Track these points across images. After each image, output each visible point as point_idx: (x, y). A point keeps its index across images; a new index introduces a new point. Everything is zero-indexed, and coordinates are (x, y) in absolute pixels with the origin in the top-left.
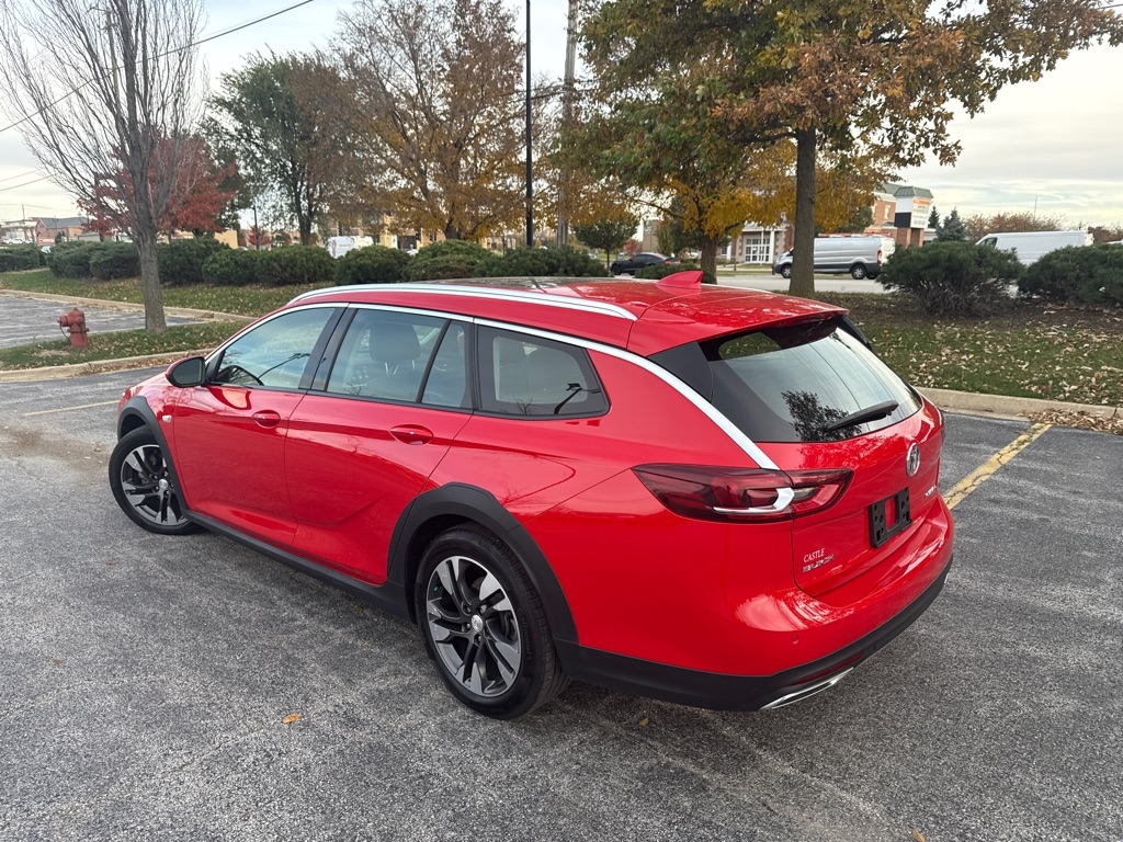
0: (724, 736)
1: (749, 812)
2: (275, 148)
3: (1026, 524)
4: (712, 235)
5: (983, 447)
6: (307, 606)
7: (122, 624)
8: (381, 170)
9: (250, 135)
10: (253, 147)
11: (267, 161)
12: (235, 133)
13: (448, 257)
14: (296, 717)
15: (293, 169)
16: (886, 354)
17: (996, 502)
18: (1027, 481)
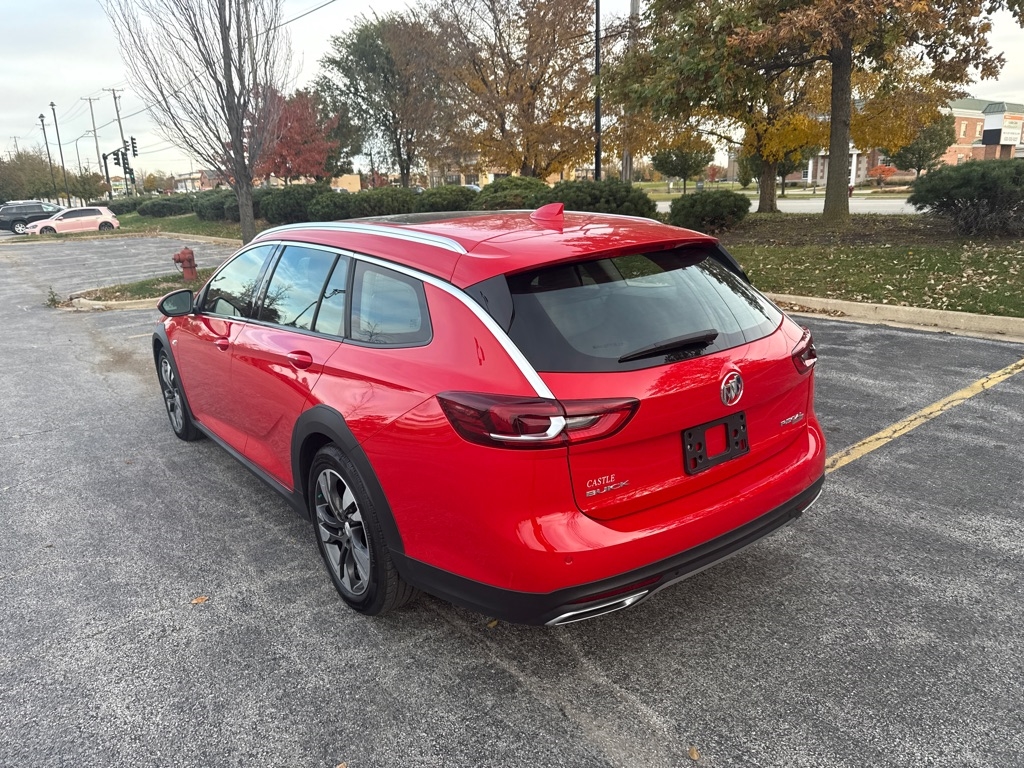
0: (559, 642)
1: (543, 716)
2: (377, 99)
3: (979, 451)
4: (771, 159)
5: (974, 371)
6: (263, 505)
7: (111, 514)
8: (464, 115)
9: (357, 90)
10: (360, 100)
11: (371, 112)
12: (344, 89)
13: (506, 192)
14: (200, 600)
15: (394, 117)
16: (905, 276)
17: (957, 428)
18: (1003, 407)
